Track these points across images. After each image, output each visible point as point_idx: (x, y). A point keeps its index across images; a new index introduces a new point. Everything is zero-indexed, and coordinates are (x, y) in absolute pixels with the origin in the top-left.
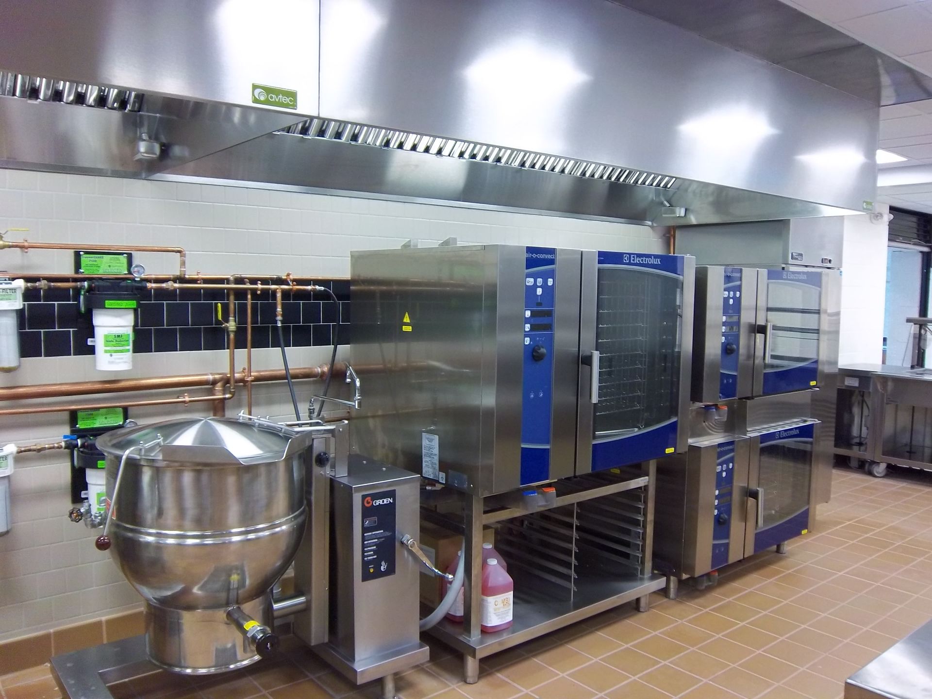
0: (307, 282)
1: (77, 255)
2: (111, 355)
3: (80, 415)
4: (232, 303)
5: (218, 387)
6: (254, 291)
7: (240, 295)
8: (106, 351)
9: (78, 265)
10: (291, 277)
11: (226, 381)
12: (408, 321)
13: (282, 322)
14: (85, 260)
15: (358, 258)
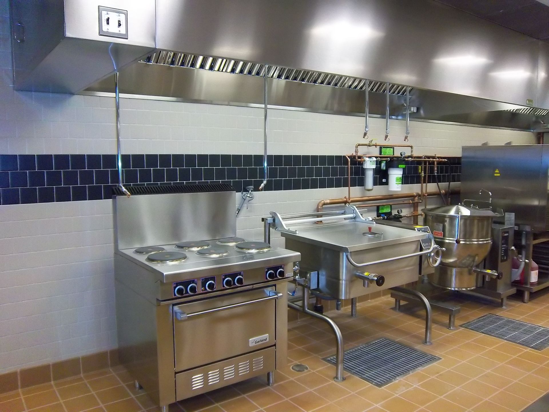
0: (442, 158)
1: (381, 148)
2: (398, 185)
3: (380, 208)
4: (423, 165)
5: (416, 198)
6: (429, 161)
7: (425, 162)
8: (396, 184)
9: (381, 153)
10: (437, 156)
11: (419, 195)
12: (498, 172)
13: (437, 173)
14: (383, 150)
15: (464, 149)
